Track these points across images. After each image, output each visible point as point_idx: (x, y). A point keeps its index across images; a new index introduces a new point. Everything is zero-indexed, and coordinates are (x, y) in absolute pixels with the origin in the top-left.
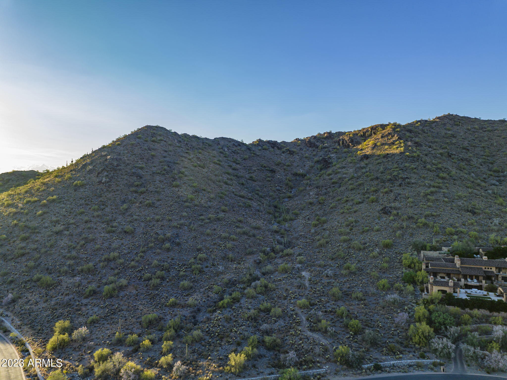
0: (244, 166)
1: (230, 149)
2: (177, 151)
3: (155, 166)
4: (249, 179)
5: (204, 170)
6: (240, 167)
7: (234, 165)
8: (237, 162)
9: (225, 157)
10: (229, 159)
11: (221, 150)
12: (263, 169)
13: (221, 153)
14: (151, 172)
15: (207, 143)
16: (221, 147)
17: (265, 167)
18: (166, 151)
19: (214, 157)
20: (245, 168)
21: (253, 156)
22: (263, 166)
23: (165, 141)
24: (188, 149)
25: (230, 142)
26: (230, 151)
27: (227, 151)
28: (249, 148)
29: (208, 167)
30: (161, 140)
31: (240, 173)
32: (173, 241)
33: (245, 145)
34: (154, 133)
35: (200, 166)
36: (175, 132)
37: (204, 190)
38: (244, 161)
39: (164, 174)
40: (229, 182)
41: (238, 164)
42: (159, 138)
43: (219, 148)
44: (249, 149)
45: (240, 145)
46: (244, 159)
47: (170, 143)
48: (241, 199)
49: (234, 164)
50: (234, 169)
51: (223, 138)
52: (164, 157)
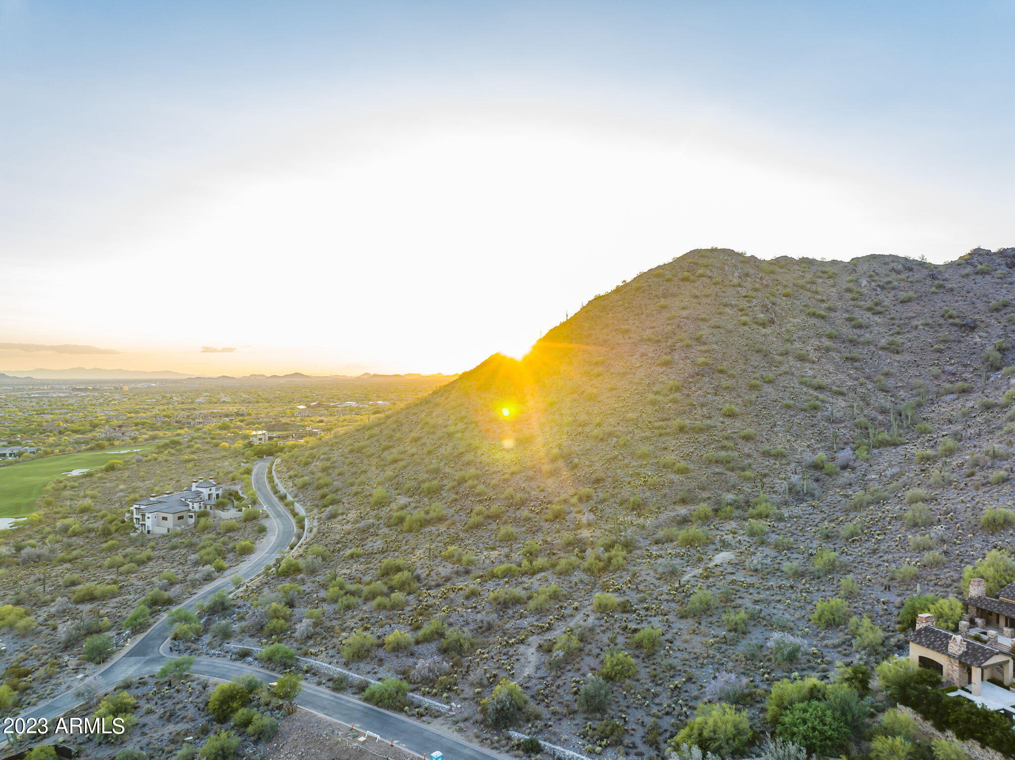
0: (892, 319)
1: (874, 281)
2: (723, 294)
3: (653, 328)
4: (883, 349)
5: (763, 331)
6: (879, 320)
7: (864, 317)
8: (879, 308)
9: (853, 299)
10: (862, 303)
11: (851, 285)
12: (942, 321)
13: (849, 290)
14: (639, 338)
15: (824, 272)
16: (854, 278)
17: (951, 317)
18: (696, 297)
19: (822, 301)
20: (893, 322)
21: (933, 293)
22: (947, 315)
23: (710, 277)
24: (756, 290)
25: (885, 264)
26: (873, 284)
27: (865, 286)
28: (932, 272)
29: (780, 325)
30: (702, 276)
31: (867, 335)
32: (571, 462)
33: (926, 268)
34: (696, 264)
35: (756, 323)
36: (752, 256)
37: (721, 372)
38: (899, 307)
39: (658, 341)
40: (813, 356)
41: (880, 313)
42: (701, 271)
43: (850, 281)
44: (933, 277)
45: (911, 270)
46: (902, 302)
47: (719, 279)
48: (811, 392)
49: (869, 314)
50: (860, 327)
51: (873, 257)
52: (684, 308)
